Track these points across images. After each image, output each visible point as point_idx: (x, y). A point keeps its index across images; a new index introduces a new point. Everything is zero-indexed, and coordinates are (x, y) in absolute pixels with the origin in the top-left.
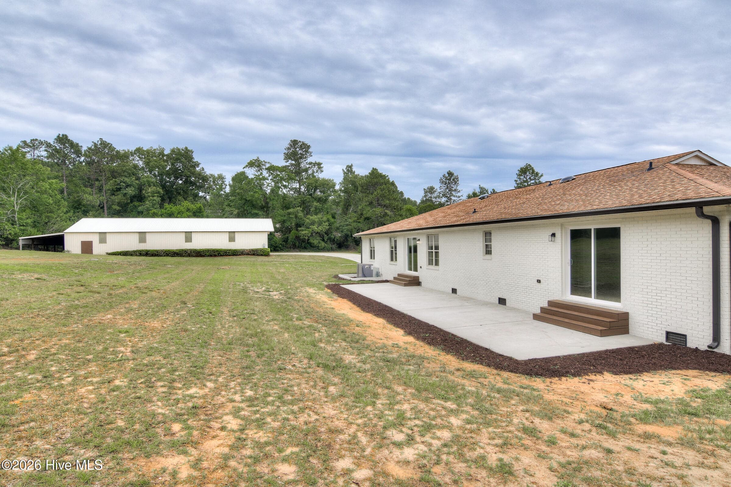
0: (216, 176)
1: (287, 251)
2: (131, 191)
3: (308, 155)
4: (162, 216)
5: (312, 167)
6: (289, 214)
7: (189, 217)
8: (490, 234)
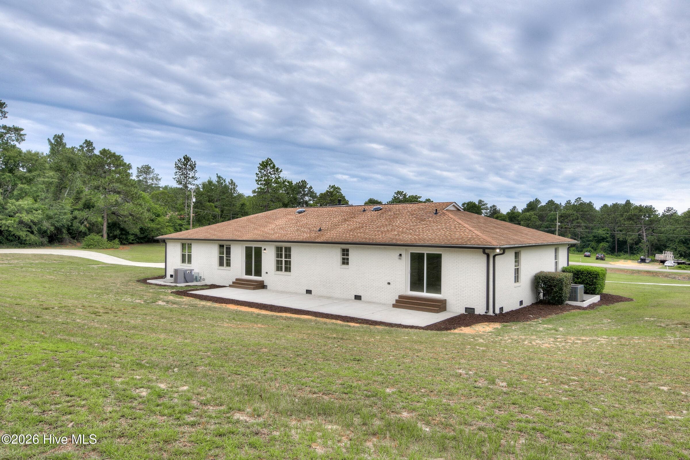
5: (7, 132)
8: (348, 250)
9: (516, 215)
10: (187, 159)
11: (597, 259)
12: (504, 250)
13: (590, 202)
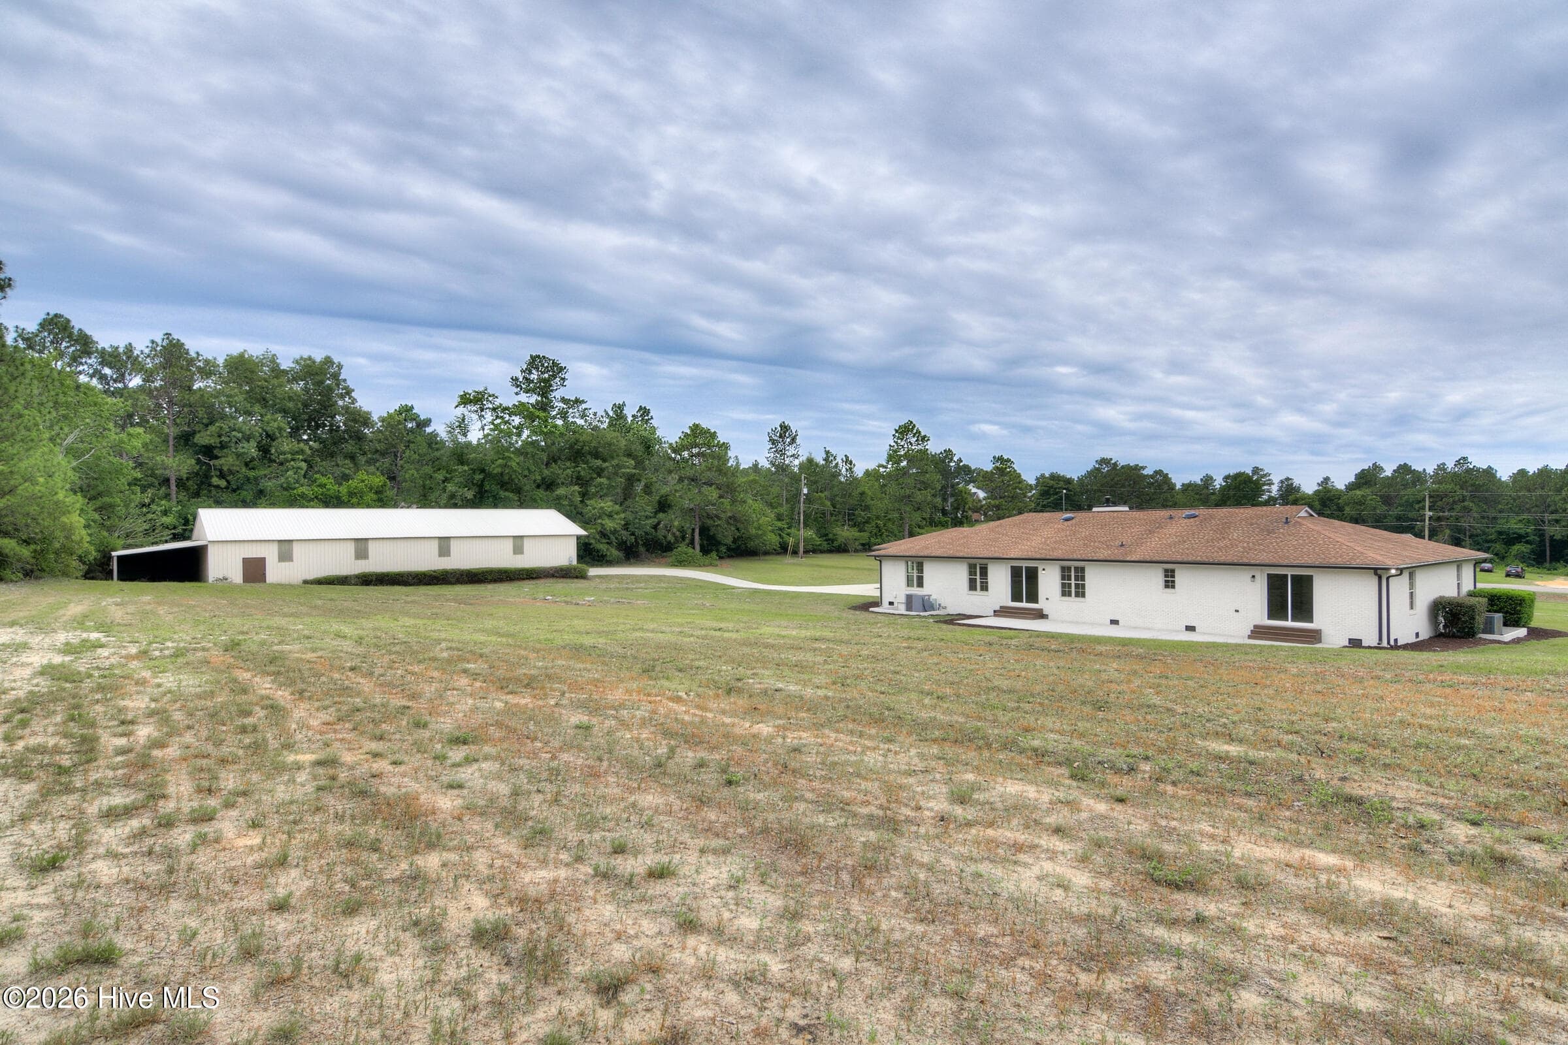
8: (1173, 571)
9: (1334, 495)
10: (785, 428)
11: (1508, 575)
12: (1401, 571)
13: (1490, 467)
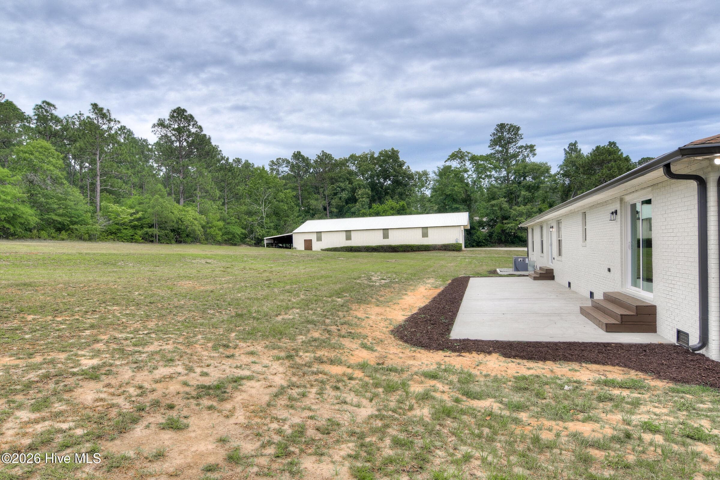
0: (421, 173)
1: (492, 247)
2: (344, 195)
3: (518, 138)
4: (370, 215)
5: (522, 151)
6: (493, 206)
7: (393, 215)
